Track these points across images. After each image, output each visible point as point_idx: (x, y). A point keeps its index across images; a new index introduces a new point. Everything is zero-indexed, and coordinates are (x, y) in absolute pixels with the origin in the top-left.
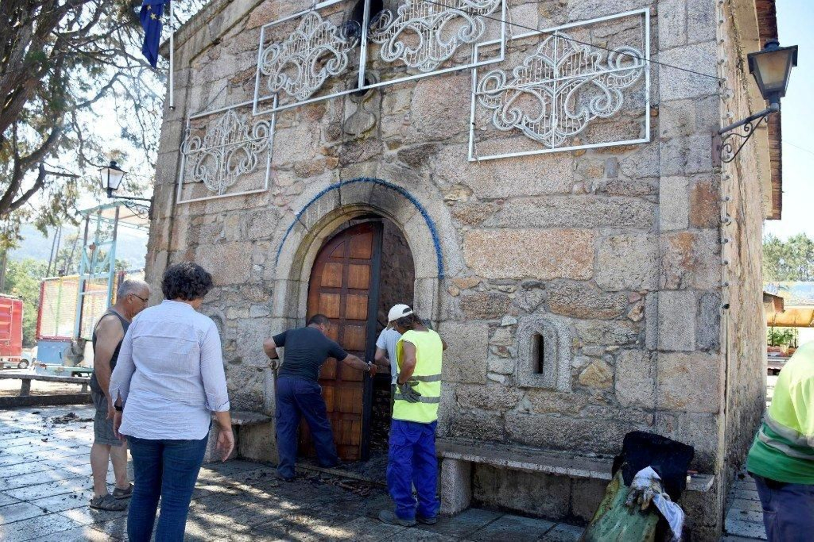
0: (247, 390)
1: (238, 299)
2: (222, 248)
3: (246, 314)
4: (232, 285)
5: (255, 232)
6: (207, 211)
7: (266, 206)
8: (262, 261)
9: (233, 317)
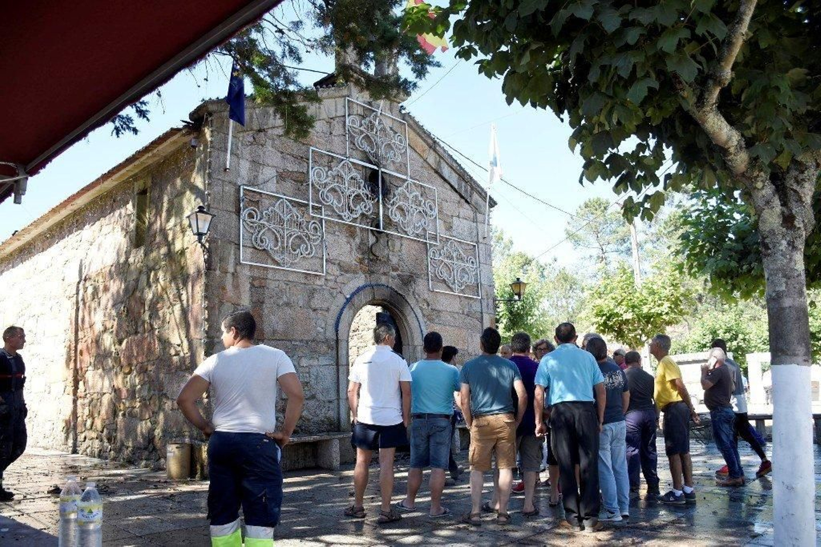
0: (321, 417)
1: (306, 351)
2: (289, 311)
3: (316, 363)
4: (301, 341)
5: (316, 303)
6: (269, 276)
7: (321, 286)
8: (323, 325)
9: (305, 365)
